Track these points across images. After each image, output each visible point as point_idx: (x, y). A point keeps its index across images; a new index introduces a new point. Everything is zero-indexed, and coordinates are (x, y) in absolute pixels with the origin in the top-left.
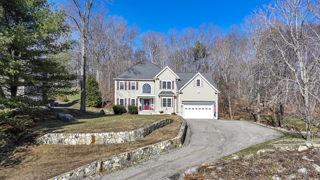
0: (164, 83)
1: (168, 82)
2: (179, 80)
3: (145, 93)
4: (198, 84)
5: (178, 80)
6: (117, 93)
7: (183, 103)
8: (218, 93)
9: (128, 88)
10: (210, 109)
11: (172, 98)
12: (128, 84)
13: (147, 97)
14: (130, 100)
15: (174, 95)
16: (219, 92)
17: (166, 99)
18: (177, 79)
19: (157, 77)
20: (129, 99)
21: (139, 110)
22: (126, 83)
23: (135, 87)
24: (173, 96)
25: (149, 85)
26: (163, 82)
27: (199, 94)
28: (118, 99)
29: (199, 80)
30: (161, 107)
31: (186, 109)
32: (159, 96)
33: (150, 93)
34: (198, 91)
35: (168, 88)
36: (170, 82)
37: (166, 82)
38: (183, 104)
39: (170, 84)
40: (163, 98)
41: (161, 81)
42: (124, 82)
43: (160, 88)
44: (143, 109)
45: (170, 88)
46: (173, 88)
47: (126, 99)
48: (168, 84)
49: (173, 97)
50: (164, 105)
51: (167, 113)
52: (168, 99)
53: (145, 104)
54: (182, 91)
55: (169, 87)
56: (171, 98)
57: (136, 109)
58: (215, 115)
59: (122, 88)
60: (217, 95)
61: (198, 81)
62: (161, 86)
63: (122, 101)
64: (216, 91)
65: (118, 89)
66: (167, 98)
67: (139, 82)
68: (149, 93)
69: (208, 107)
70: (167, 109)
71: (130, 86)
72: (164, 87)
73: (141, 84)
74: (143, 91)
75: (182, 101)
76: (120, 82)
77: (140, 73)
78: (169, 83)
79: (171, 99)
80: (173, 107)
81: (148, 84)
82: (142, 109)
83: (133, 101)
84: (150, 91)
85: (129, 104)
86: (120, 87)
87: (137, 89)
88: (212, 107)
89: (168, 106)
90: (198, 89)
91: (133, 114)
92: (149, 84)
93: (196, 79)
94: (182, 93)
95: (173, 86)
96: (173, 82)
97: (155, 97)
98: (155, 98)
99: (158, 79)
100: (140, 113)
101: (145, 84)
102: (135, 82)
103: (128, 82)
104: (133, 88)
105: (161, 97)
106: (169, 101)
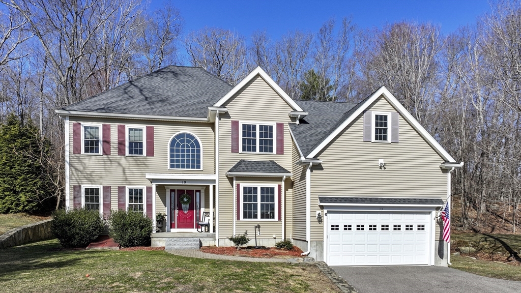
0: (249, 130)
1: (261, 127)
2: (302, 121)
3: (178, 166)
4: (381, 134)
5: (298, 122)
6: (71, 165)
7: (322, 207)
8: (453, 167)
9: (114, 151)
10: (421, 228)
11: (279, 187)
12: (114, 138)
13: (185, 181)
14: (124, 192)
15: (285, 175)
16: (459, 163)
17: (256, 189)
18: (293, 118)
20: (121, 190)
21: (154, 232)
22: (106, 130)
23: (141, 144)
24: (280, 179)
25: (193, 137)
26: (244, 126)
27: (383, 171)
28: (77, 189)
29: (386, 117)
30: (238, 218)
31: (335, 227)
32: (231, 180)
33: (199, 167)
34: (381, 161)
35: (261, 150)
36: (271, 127)
37: (254, 127)
38: (325, 211)
39: (271, 135)
40: (243, 185)
41: (235, 124)
42: (100, 125)
43: (235, 150)
44: (172, 226)
45: (271, 150)
46: (281, 151)
47: (107, 189)
48: (261, 135)
49: (283, 183)
50: (249, 213)
51: (261, 243)
52: (262, 189)
53: (180, 209)
54: (321, 160)
55: (266, 146)
56: (275, 185)
57: (142, 227)
58: (440, 253)
59: (92, 146)
60: (449, 175)
61: (381, 121)
62: (235, 139)
63: (92, 194)
64: (447, 161)
65: (77, 150)
66: (259, 185)
67: (157, 128)
68: (193, 167)
69: (415, 220)
70: (259, 227)
71: (121, 144)
72: (249, 146)
73: (165, 135)
74: (172, 161)
75: (322, 199)
76: (84, 124)
77: (163, 101)
78: (266, 131)
79: (273, 189)
80: (280, 218)
81: (188, 135)
82: (168, 223)
83: (136, 195)
84: (199, 162)
85: (121, 205)
86: (86, 143)
87: (151, 153)
88: (430, 220)
89: (262, 217)
90: (380, 153)
91: (130, 243)
92: (193, 134)
93: (373, 113)
94: (318, 167)
95: (281, 142)
96: (280, 126)
97: (214, 181)
98: (216, 184)
99: (225, 115)
100: (159, 241)
101: (178, 136)
102: (143, 127)
103: (114, 127)
104: (136, 148)
105: (238, 182)
106: (267, 197)
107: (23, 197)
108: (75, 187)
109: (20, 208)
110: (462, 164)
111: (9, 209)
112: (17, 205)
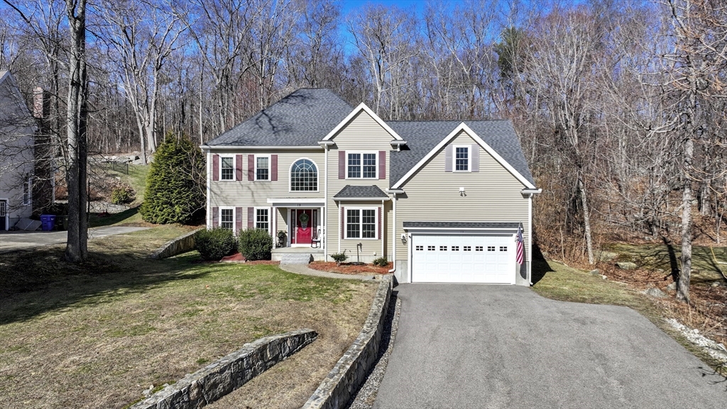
0: (354, 158)
1: (365, 155)
2: (404, 147)
3: (297, 189)
4: (462, 164)
5: (398, 150)
6: (211, 190)
8: (532, 192)
9: (245, 177)
10: (503, 249)
11: (380, 209)
12: (245, 166)
13: (300, 204)
14: (253, 212)
15: (383, 199)
16: (537, 189)
17: (358, 211)
18: (394, 146)
19: (331, 139)
20: (250, 210)
21: (274, 248)
22: (239, 159)
23: (267, 170)
24: (380, 202)
25: (310, 163)
26: (350, 155)
27: (464, 197)
28: (215, 210)
29: (466, 149)
30: (343, 237)
32: (337, 202)
33: (316, 189)
34: (462, 189)
35: (365, 176)
36: (374, 155)
37: (359, 155)
39: (374, 163)
40: (347, 207)
41: (342, 154)
42: (234, 155)
43: (341, 177)
44: (292, 242)
45: (374, 175)
46: (382, 176)
47: (239, 210)
48: (365, 163)
49: (383, 206)
50: (353, 232)
51: (362, 260)
52: (364, 211)
53: (299, 226)
55: (370, 172)
56: (375, 208)
57: (264, 244)
58: (523, 273)
59: (227, 174)
60: (530, 200)
61: (462, 153)
62: (342, 168)
63: (227, 214)
64: (527, 188)
65: (215, 178)
66: (361, 208)
67: (280, 155)
68: (311, 189)
69: (497, 241)
70: (361, 245)
71: (251, 171)
72: (354, 173)
73: (287, 162)
74: (293, 184)
76: (222, 155)
77: (288, 130)
78: (370, 158)
79: (373, 211)
80: (380, 238)
81: (307, 161)
82: (289, 239)
83: (263, 214)
84: (316, 184)
85: (250, 223)
86: (223, 171)
87: (275, 178)
88: (511, 242)
89: (364, 236)
90: (462, 181)
91: (254, 258)
92: (311, 160)
93: (454, 146)
95: (382, 168)
96: (382, 154)
97: (323, 204)
98: (325, 207)
99: (334, 146)
100: (278, 255)
101: (298, 163)
102: (269, 155)
103: (245, 156)
104: (262, 174)
105: (343, 205)
106: (369, 218)
107: (178, 209)
108: (214, 208)
109: (175, 219)
110: (540, 190)
111: (167, 220)
112: (173, 216)
